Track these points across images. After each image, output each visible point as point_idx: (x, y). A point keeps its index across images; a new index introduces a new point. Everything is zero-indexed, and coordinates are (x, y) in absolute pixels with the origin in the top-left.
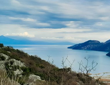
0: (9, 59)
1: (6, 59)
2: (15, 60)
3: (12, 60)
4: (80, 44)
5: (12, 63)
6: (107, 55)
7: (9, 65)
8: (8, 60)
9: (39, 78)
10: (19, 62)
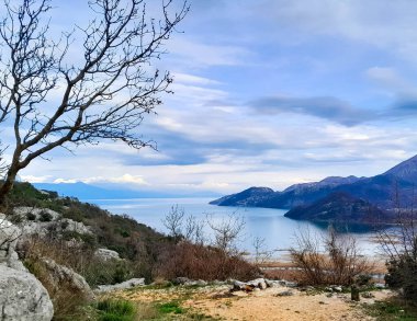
0: (60, 218)
1: (54, 219)
2: (70, 221)
3: (64, 220)
4: (233, 195)
5: (64, 225)
6: (286, 215)
7: (59, 229)
8: (57, 220)
9: (115, 254)
10: (80, 224)
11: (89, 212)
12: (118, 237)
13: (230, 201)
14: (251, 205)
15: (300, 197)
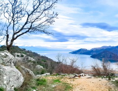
1: (25, 56)
2: (29, 57)
4: (76, 51)
5: (27, 59)
6: (91, 57)
7: (26, 59)
8: (25, 57)
9: (42, 67)
10: (32, 58)
11: (35, 55)
12: (43, 62)
13: (75, 52)
14: (81, 54)
15: (95, 52)
